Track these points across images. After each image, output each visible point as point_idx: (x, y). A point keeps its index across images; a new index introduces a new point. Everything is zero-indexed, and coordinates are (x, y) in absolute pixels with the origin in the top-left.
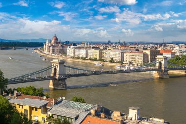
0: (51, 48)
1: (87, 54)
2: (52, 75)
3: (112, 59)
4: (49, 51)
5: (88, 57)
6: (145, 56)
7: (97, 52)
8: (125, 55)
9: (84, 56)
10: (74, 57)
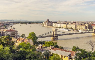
0: (47, 24)
1: (61, 26)
2: (52, 35)
3: (72, 28)
4: (46, 25)
5: (62, 27)
6: (86, 27)
7: (65, 25)
8: (77, 26)
9: (60, 27)
10: (56, 27)
